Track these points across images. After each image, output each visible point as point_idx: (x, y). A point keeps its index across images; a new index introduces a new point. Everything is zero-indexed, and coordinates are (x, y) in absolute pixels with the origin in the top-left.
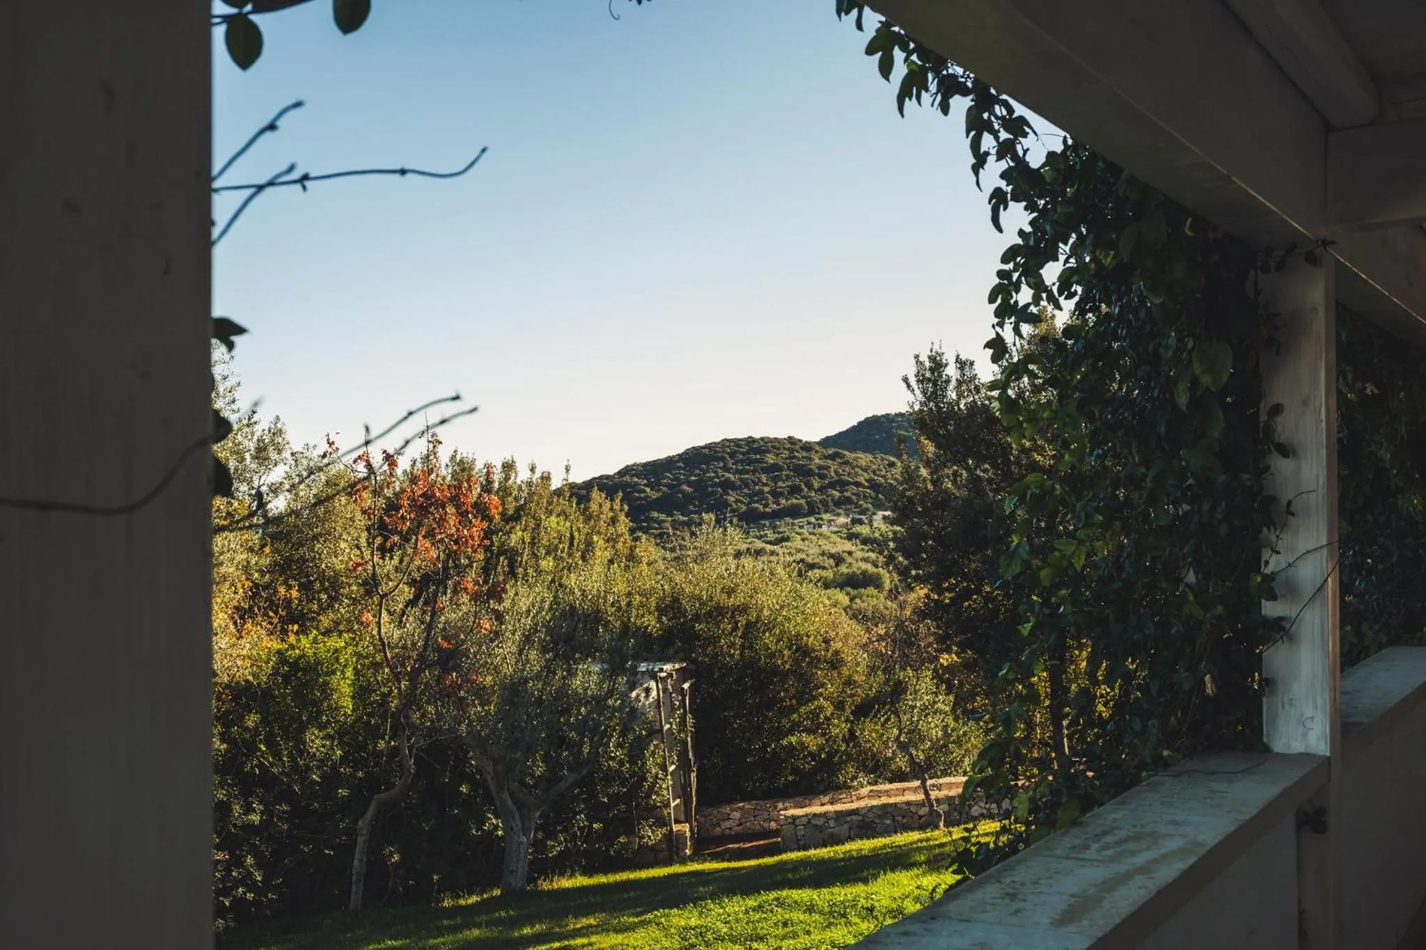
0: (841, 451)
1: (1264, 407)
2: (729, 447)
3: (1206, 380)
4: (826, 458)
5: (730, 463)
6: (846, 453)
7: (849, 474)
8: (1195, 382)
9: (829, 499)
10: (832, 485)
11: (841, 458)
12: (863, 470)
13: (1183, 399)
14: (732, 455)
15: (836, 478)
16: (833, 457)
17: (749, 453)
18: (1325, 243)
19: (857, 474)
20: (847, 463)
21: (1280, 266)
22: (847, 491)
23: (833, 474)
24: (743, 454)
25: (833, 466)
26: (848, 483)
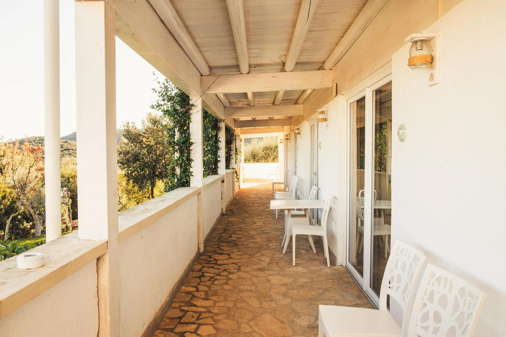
0: (68, 141)
1: (218, 137)
2: (33, 139)
3: (213, 134)
4: (63, 142)
5: (34, 143)
6: (69, 141)
7: (70, 147)
8: (212, 134)
9: (64, 154)
10: (65, 150)
11: (68, 142)
12: (74, 146)
13: (210, 136)
14: (34, 141)
15: (66, 148)
16: (65, 142)
17: (39, 141)
18: (225, 120)
19: (72, 147)
20: (69, 144)
21: (220, 122)
22: (70, 151)
23: (65, 147)
24: (38, 141)
25: (66, 144)
26: (70, 149)
